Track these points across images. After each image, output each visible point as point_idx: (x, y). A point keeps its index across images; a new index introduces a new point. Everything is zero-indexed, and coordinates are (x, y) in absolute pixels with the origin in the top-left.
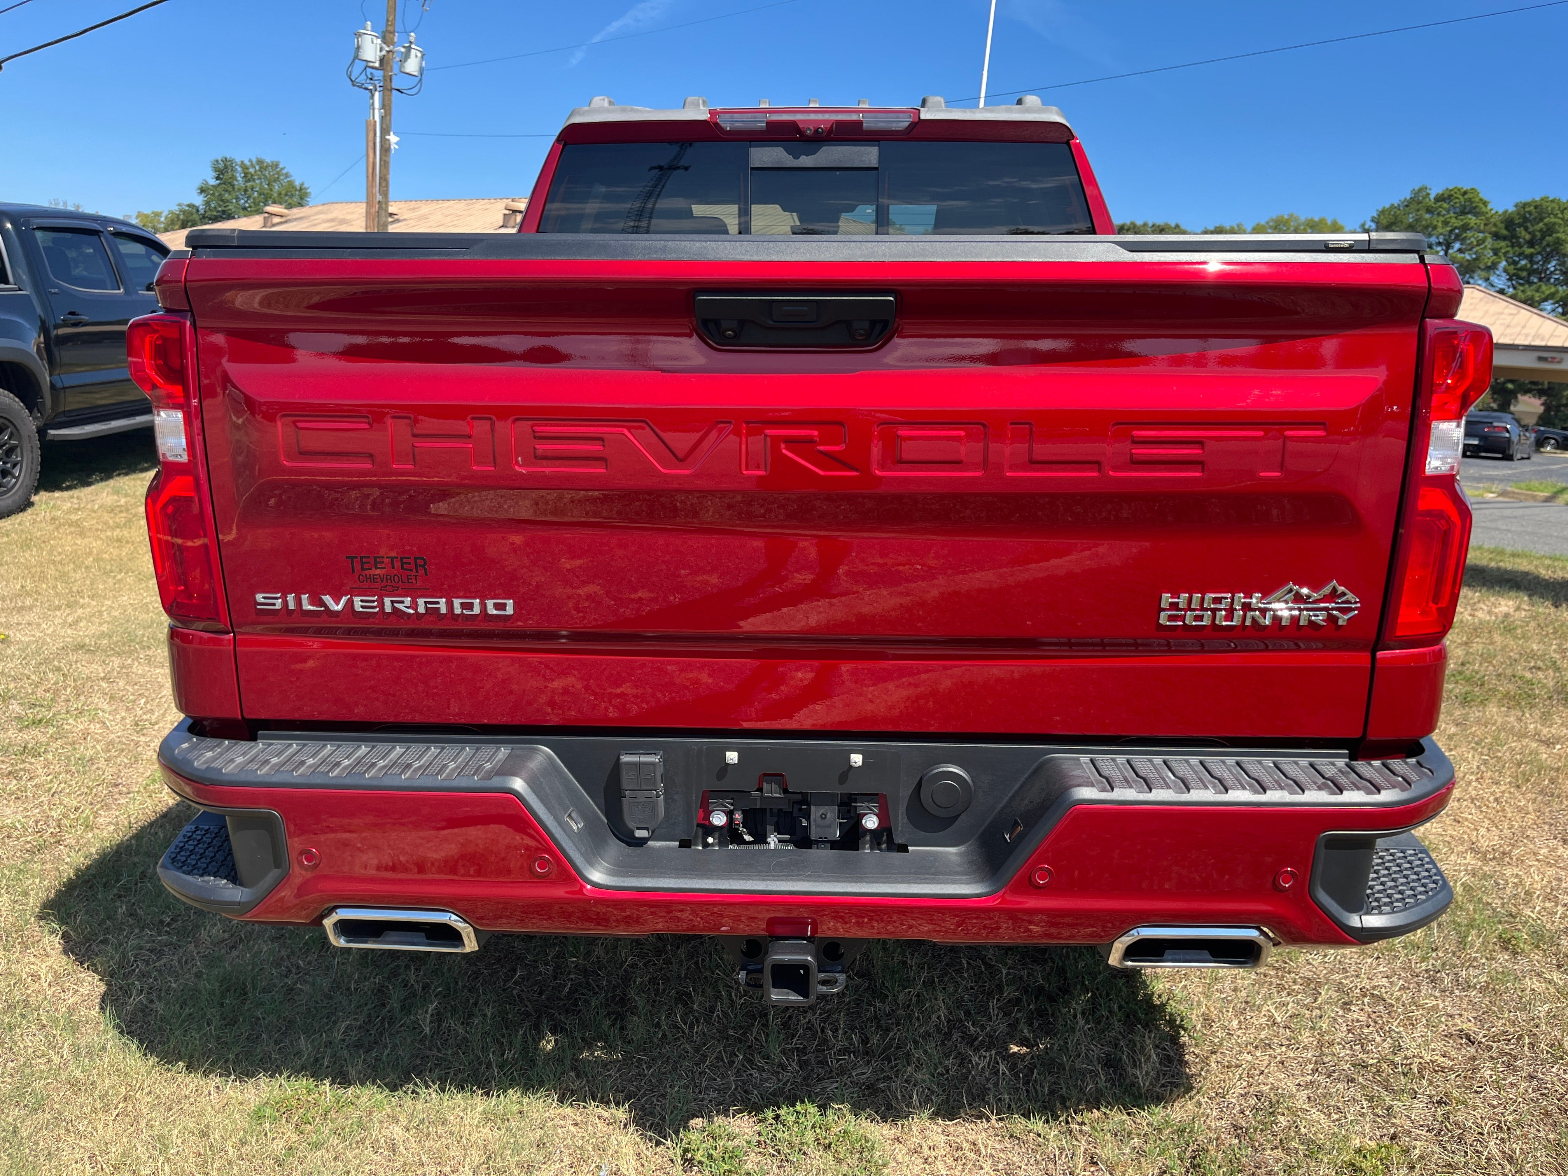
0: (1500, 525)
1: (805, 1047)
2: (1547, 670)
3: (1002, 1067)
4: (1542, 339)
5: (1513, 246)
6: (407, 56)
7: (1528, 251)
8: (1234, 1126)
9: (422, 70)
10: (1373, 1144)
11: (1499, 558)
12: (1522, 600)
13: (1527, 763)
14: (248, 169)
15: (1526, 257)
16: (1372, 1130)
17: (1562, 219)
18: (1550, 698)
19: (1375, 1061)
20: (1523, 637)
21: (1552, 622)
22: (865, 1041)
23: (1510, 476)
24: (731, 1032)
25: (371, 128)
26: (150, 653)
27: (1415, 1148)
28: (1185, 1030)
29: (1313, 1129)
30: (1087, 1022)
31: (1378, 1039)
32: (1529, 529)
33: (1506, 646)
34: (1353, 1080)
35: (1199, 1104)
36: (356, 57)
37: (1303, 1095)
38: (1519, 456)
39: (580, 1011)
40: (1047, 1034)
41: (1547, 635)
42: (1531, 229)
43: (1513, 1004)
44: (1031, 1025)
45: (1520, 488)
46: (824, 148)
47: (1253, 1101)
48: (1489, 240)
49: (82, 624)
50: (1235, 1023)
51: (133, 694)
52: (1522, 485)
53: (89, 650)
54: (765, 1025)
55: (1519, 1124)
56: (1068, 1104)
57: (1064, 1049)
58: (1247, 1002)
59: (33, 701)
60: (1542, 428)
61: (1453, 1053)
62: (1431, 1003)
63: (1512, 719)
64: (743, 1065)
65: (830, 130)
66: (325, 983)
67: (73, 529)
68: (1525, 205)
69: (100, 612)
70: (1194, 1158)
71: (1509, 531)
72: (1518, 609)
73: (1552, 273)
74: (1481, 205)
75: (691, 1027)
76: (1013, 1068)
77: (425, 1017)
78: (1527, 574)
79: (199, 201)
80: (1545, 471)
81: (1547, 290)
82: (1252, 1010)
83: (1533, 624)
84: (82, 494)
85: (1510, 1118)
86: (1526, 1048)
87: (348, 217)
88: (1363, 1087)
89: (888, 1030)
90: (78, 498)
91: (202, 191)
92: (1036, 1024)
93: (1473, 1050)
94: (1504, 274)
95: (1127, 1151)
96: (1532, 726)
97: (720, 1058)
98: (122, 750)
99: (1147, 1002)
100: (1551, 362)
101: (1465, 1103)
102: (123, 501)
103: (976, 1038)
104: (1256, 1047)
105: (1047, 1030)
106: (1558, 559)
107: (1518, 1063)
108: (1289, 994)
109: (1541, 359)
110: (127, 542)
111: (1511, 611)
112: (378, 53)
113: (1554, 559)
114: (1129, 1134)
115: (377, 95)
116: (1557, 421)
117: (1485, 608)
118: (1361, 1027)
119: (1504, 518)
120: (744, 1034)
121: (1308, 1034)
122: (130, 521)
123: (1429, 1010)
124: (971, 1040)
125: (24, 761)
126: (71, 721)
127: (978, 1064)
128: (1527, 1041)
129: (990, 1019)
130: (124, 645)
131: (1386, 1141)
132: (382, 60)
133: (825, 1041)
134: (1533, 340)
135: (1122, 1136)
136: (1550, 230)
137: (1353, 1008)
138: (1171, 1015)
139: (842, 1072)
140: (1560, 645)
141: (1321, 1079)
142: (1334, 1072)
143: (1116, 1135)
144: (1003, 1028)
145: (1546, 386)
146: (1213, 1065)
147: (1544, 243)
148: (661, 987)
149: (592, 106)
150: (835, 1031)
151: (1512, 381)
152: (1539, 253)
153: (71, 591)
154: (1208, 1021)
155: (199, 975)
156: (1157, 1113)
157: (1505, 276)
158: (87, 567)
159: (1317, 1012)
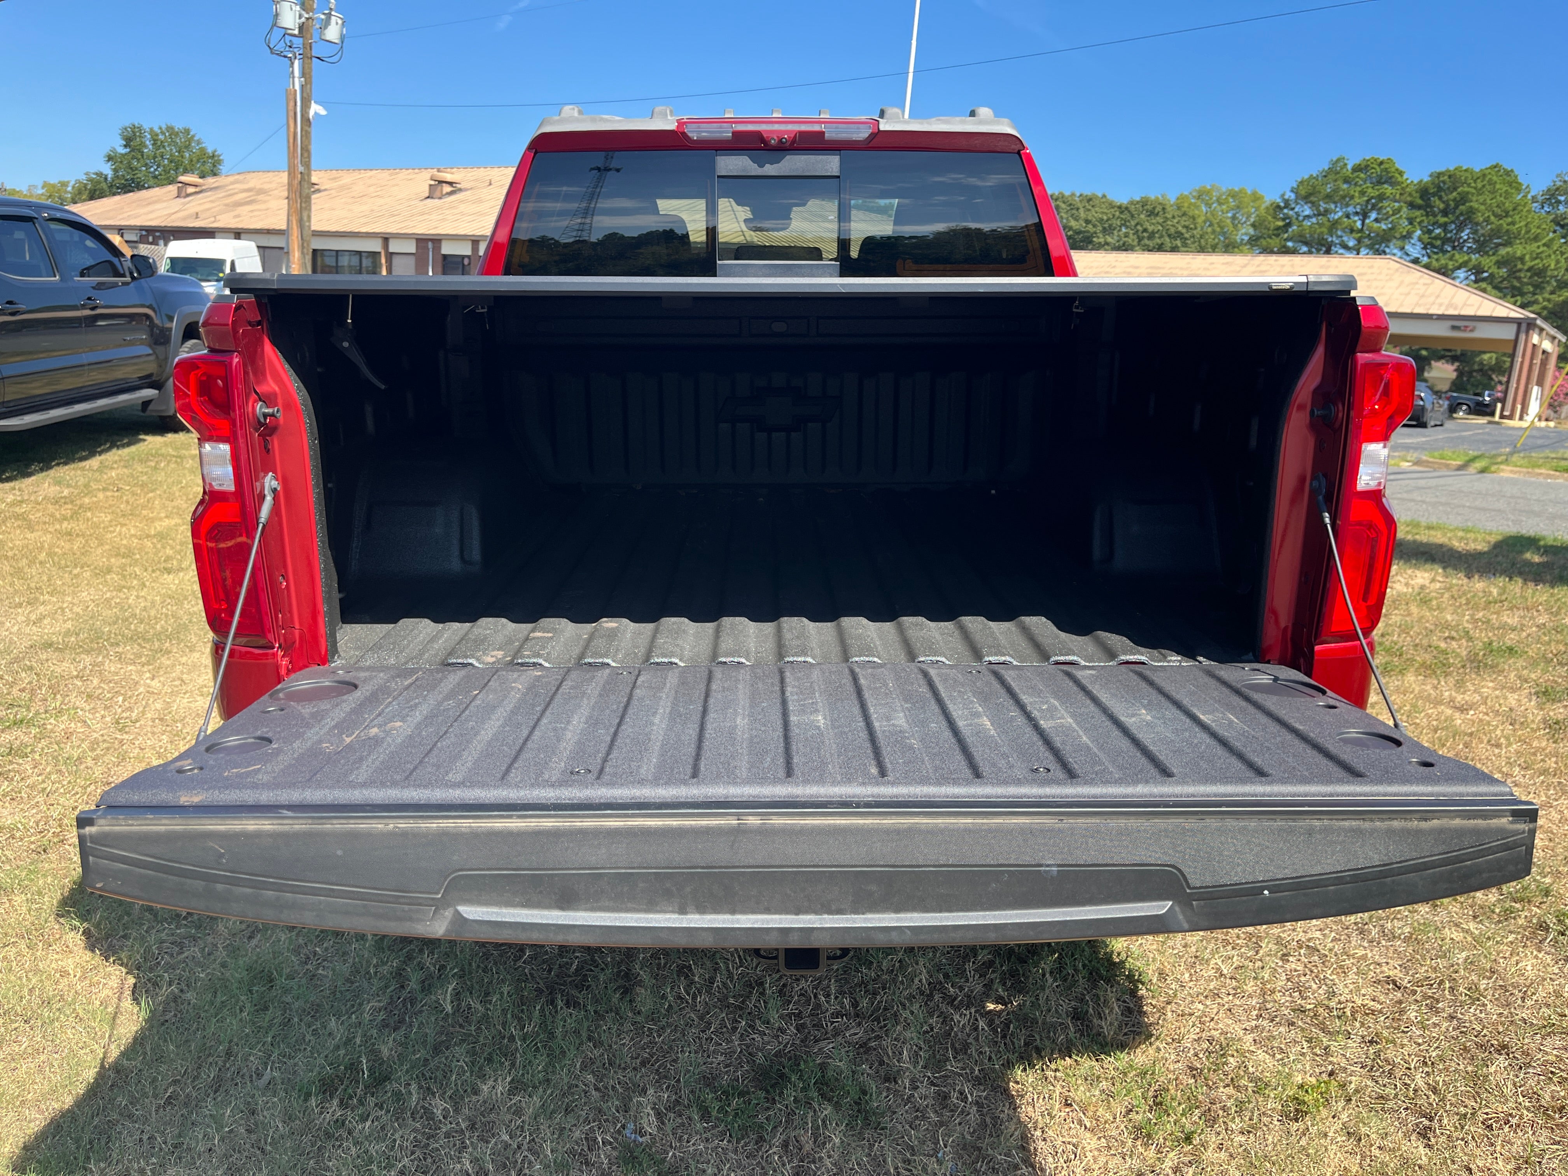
0: (1416, 496)
1: (801, 1012)
2: (1460, 639)
3: (981, 1024)
4: (1455, 309)
5: (1427, 215)
6: (327, 22)
7: (1443, 220)
8: (1190, 1068)
9: (342, 38)
10: (1313, 1080)
11: (1415, 531)
12: (1437, 573)
13: (1442, 729)
14: (157, 135)
15: (1440, 226)
16: (1312, 1067)
17: (1475, 188)
18: (1463, 667)
19: (1312, 1006)
20: (1438, 608)
21: (1464, 594)
22: (855, 1004)
23: (1424, 443)
24: (731, 1001)
25: (291, 97)
26: (120, 650)
27: (1351, 1083)
28: (1143, 984)
29: (1260, 1068)
30: (1055, 980)
31: (1314, 986)
32: (1443, 500)
33: (1422, 617)
34: (1293, 1024)
35: (1158, 1050)
36: (275, 25)
37: (1249, 1038)
38: (1432, 423)
39: (589, 986)
40: (1020, 992)
41: (1460, 606)
42: (1445, 198)
43: (1434, 952)
44: (1004, 984)
45: (1434, 457)
46: (788, 157)
47: (1205, 1045)
48: (1405, 209)
49: (45, 622)
50: (1187, 975)
51: (109, 692)
52: (1436, 454)
53: (57, 648)
54: (763, 994)
55: (1442, 1059)
56: (1043, 1054)
57: (1035, 1005)
58: (1196, 957)
59: (10, 702)
60: (1455, 394)
61: (1382, 998)
62: (1360, 952)
63: (1428, 687)
64: (746, 1030)
65: (794, 141)
66: (345, 969)
67: (20, 523)
68: (1439, 174)
69: (62, 609)
70: (1156, 1097)
71: (1423, 502)
72: (1433, 580)
73: (1465, 241)
74: (1397, 175)
75: (694, 998)
76: (990, 1023)
77: (445, 998)
78: (1441, 546)
79: (107, 170)
80: (1458, 438)
81: (1460, 258)
82: (1201, 964)
83: (1446, 595)
84: (23, 486)
85: (1434, 1054)
86: (1447, 992)
87: (266, 186)
88: (1303, 1030)
89: (875, 994)
90: (20, 490)
91: (110, 158)
92: (1009, 984)
93: (1399, 995)
94: (1419, 243)
95: (1097, 1093)
96: (1447, 694)
97: (723, 1025)
98: (108, 749)
99: (1108, 960)
100: (1465, 331)
101: (1393, 1042)
102: (66, 492)
103: (955, 999)
104: (1206, 997)
105: (1019, 988)
106: (1470, 531)
107: (1440, 1005)
108: (1233, 948)
109: (1454, 328)
110: (77, 535)
111: (1427, 583)
112: (298, 21)
113: (1466, 530)
114: (1098, 1077)
115: (297, 63)
116: (1469, 387)
117: (1402, 580)
118: (1299, 976)
119: (1419, 488)
120: (743, 1002)
121: (1252, 983)
122: (76, 513)
123: (1360, 959)
124: (951, 1001)
125: (11, 763)
126: (52, 721)
127: (959, 1022)
128: (1447, 985)
129: (967, 981)
130: (92, 642)
131: (1325, 1077)
132: (301, 27)
133: (818, 1006)
134: (1447, 309)
135: (1092, 1080)
136: (1463, 199)
137: (1291, 959)
138: (1130, 971)
139: (837, 1033)
140: (1472, 616)
141: (1265, 1023)
142: (1276, 1016)
143: (1086, 1079)
144: (979, 988)
145: (1459, 353)
146: (1169, 1014)
147: (1458, 212)
148: (663, 961)
149: (563, 115)
150: (828, 996)
151: (1426, 349)
152: (1452, 222)
153: (29, 588)
154: (1162, 975)
155: (224, 965)
156: (1122, 1059)
157: (1419, 245)
158: (41, 563)
159: (1258, 964)
